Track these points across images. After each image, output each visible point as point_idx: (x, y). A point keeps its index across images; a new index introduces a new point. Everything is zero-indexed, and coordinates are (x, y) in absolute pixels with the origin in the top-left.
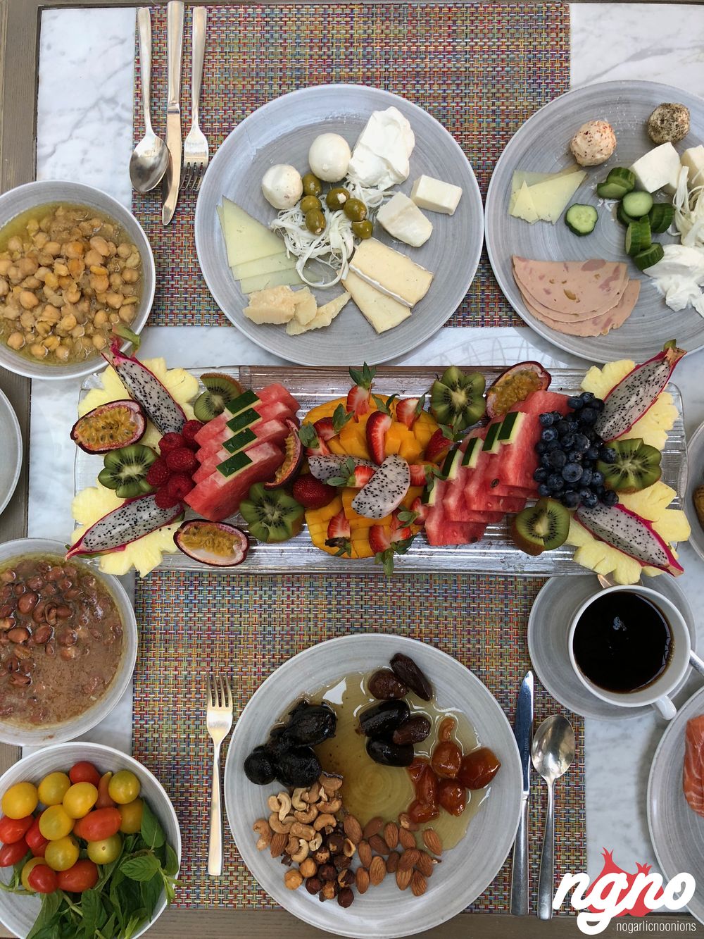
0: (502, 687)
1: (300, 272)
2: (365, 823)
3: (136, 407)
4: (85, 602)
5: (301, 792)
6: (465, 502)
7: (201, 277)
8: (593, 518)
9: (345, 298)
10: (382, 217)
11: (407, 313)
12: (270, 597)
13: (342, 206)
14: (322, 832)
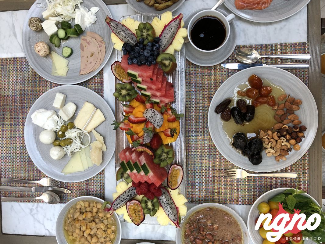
0: (227, 74)
1: (85, 147)
2: (276, 122)
3: (128, 203)
4: (198, 221)
5: (265, 145)
6: (158, 89)
7: (88, 180)
8: (163, 45)
9: (94, 131)
10: (66, 119)
11: (99, 110)
12: (196, 156)
13: (63, 133)
14: (279, 137)
